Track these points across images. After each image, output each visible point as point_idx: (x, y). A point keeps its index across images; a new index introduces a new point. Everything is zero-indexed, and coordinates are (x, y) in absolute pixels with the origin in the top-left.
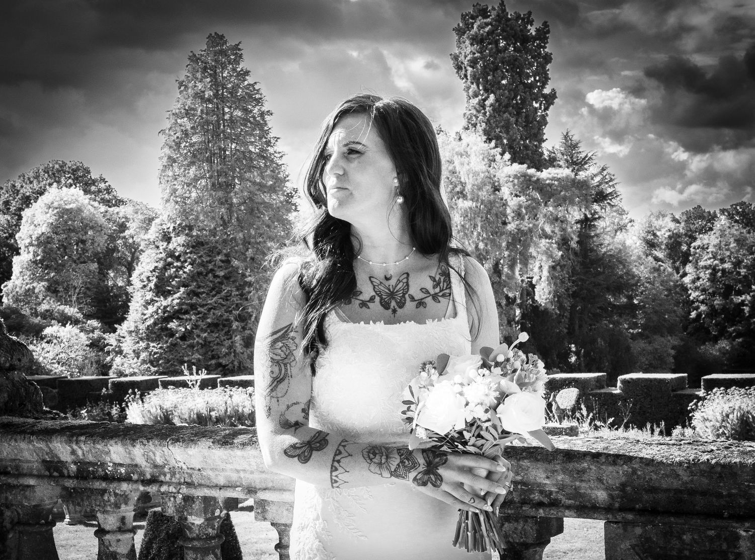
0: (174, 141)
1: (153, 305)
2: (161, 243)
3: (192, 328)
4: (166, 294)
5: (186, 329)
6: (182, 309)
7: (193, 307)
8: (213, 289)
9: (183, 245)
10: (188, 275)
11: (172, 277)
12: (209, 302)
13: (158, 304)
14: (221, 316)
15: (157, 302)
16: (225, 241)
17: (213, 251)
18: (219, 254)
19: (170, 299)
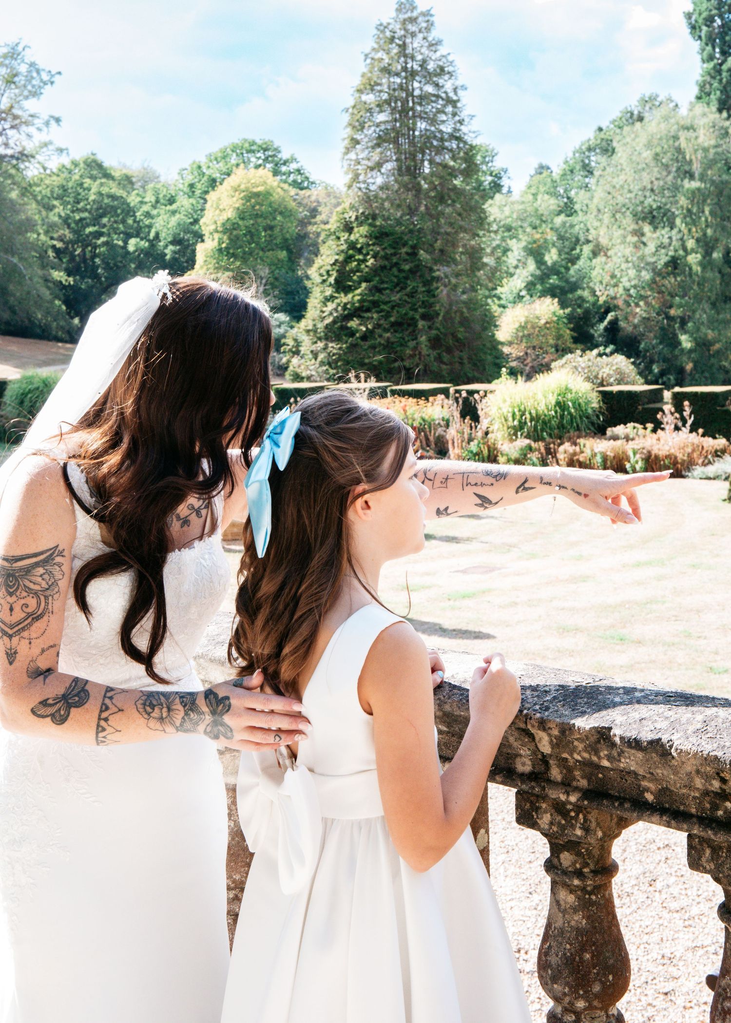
0: (358, 120)
1: (333, 301)
2: (343, 234)
3: (374, 328)
4: (347, 290)
5: (367, 328)
6: (363, 306)
7: (375, 304)
8: (397, 285)
9: (366, 236)
10: (371, 269)
11: (354, 271)
12: (393, 298)
13: (336, 301)
14: (406, 314)
15: (337, 298)
16: (411, 231)
17: (398, 242)
18: (404, 245)
19: (350, 296)
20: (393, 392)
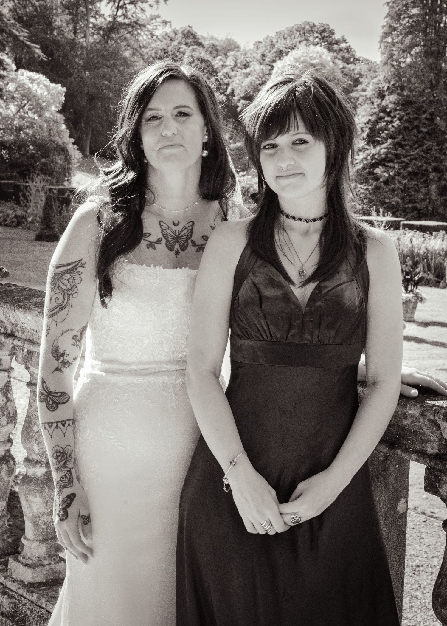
0: (396, 12)
1: (364, 152)
2: (376, 100)
3: (395, 175)
4: (376, 143)
5: (389, 175)
6: (387, 157)
7: (397, 156)
8: (416, 142)
9: (395, 103)
10: (396, 128)
11: (382, 130)
12: (412, 153)
13: (367, 152)
14: (421, 166)
15: (367, 149)
16: (431, 102)
17: (419, 110)
18: (424, 112)
19: (378, 148)
20: (405, 226)
